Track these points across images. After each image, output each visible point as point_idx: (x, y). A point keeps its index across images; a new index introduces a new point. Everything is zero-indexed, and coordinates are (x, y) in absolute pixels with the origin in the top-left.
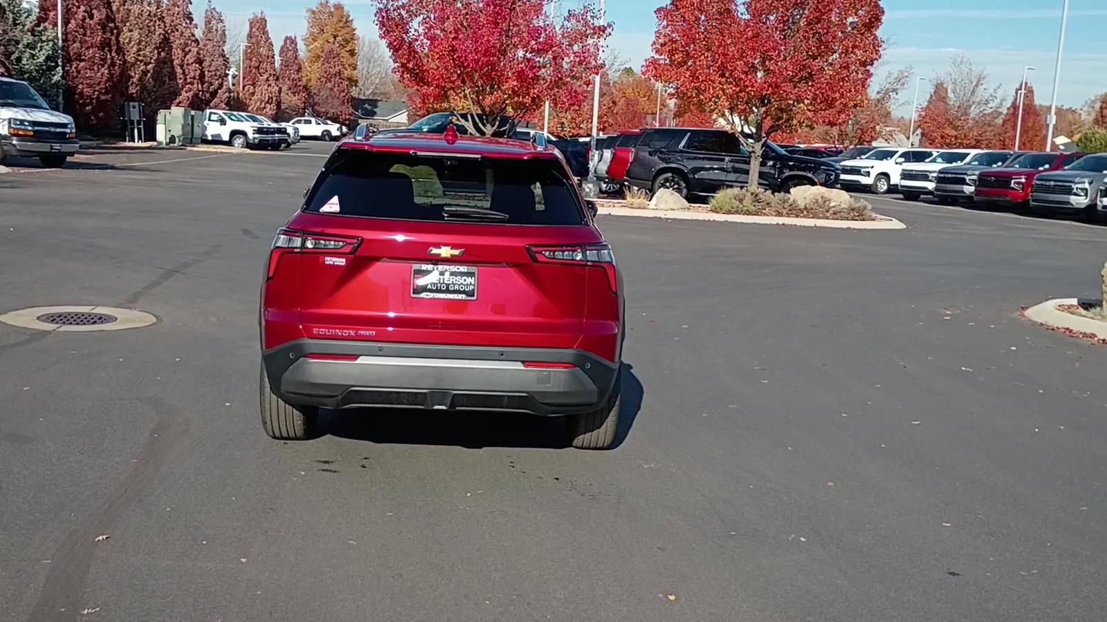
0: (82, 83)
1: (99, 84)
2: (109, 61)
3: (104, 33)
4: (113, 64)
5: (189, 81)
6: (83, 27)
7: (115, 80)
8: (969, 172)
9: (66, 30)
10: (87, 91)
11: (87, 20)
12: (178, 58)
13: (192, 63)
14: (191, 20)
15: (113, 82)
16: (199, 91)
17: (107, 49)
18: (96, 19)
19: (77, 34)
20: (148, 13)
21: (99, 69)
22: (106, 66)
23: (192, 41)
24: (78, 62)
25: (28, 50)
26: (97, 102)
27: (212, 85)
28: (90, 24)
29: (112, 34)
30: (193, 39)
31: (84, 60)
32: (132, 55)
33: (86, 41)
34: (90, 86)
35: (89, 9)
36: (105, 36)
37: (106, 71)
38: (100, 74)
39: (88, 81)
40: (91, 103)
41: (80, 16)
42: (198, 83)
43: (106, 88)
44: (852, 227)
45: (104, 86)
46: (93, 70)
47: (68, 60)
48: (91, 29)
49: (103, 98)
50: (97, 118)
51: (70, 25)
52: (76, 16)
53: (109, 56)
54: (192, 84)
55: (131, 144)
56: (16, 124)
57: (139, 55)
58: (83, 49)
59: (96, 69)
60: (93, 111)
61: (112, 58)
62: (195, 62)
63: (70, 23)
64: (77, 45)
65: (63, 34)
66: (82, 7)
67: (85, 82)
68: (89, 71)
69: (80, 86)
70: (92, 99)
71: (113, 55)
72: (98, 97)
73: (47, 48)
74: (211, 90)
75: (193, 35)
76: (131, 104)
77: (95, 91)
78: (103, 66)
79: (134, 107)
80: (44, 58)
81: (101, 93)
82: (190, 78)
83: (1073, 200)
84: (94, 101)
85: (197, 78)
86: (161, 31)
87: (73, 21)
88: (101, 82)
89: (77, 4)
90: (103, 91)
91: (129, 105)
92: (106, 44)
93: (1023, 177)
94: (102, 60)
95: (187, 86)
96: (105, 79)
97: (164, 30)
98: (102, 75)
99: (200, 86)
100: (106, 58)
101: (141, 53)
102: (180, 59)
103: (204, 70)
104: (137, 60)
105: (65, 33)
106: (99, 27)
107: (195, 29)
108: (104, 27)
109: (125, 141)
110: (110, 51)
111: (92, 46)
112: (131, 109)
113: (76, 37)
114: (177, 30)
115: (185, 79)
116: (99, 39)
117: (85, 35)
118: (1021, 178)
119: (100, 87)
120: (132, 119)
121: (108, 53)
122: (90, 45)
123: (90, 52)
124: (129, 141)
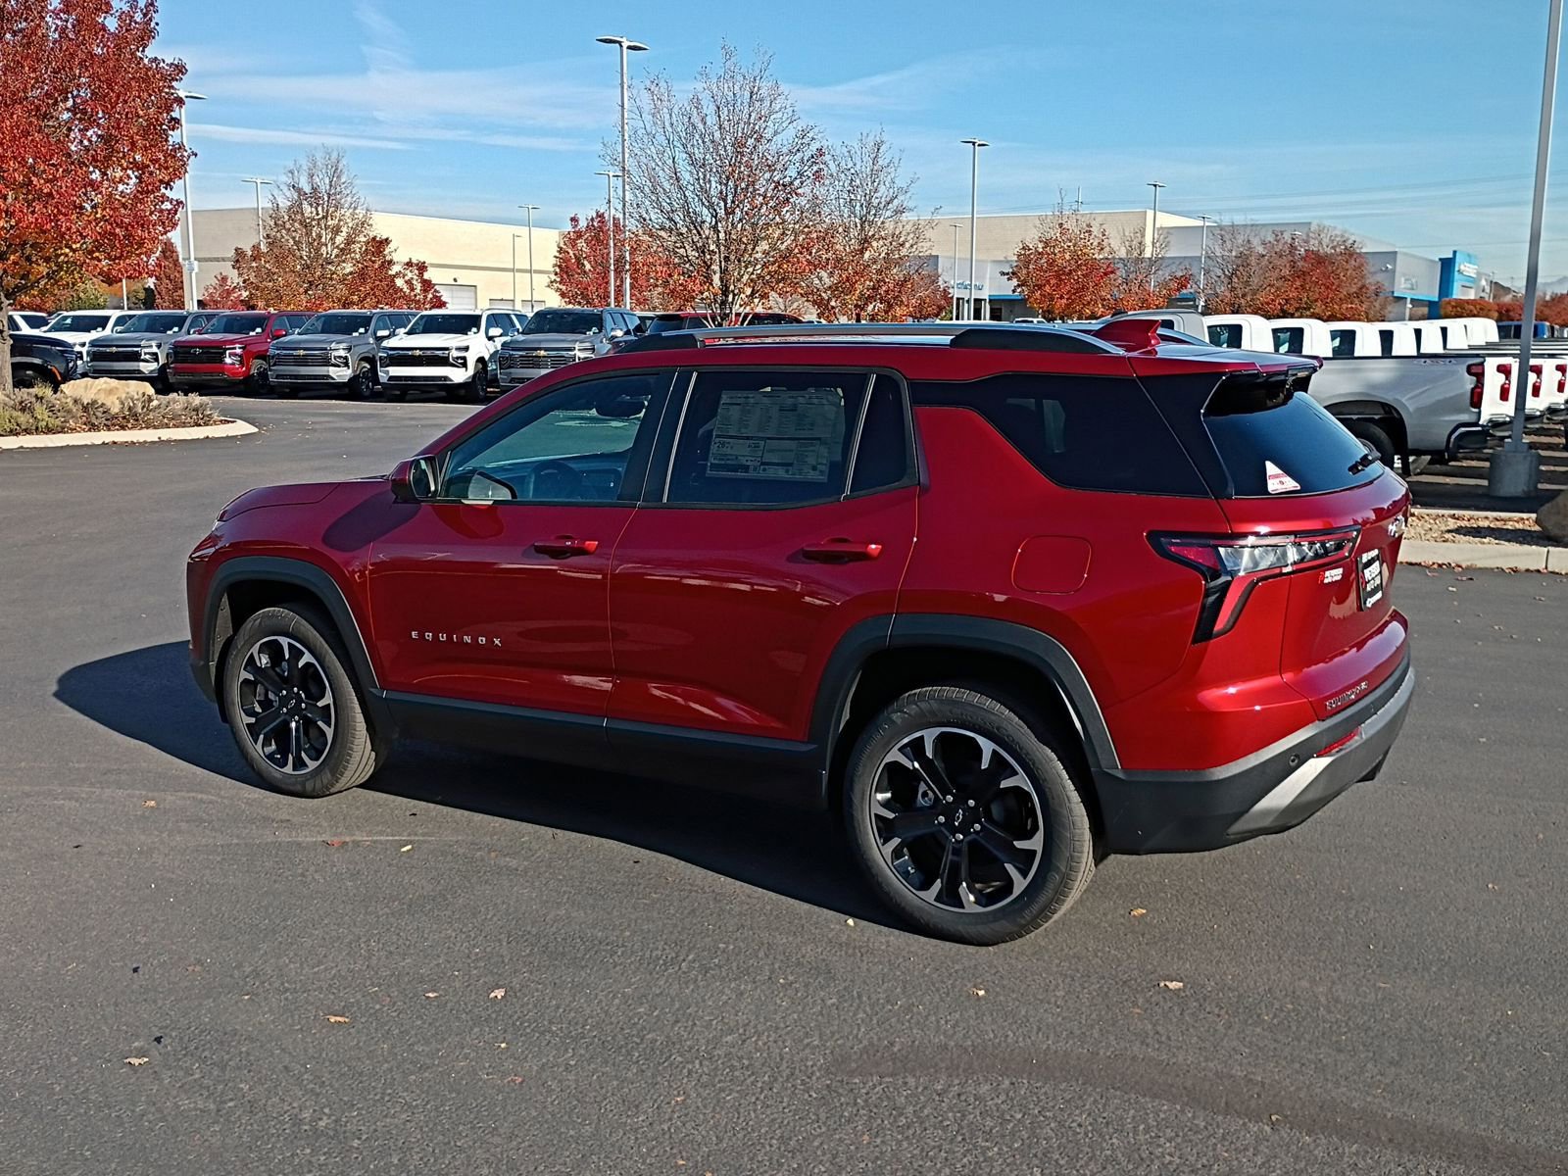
8: (143, 343)
44: (149, 440)
83: (333, 371)
93: (238, 346)
118: (235, 348)
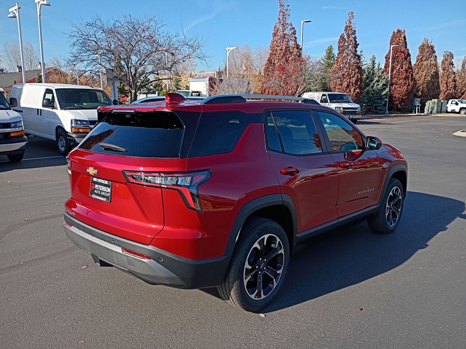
0: (396, 93)
1: (402, 93)
2: (407, 84)
3: (407, 74)
4: (409, 85)
5: (449, 89)
6: (399, 72)
7: (409, 91)
9: (392, 74)
10: (398, 96)
11: (401, 70)
12: (445, 80)
13: (451, 82)
14: (453, 65)
15: (408, 91)
16: (453, 93)
17: (407, 79)
18: (404, 69)
19: (396, 75)
20: (430, 64)
21: (403, 87)
22: (406, 86)
23: (452, 73)
24: (395, 85)
25: (376, 83)
26: (401, 100)
27: (462, 90)
28: (401, 71)
29: (410, 73)
30: (453, 72)
31: (398, 84)
32: (422, 81)
33: (399, 78)
34: (399, 94)
35: (401, 66)
36: (406, 75)
37: (406, 88)
38: (403, 89)
39: (399, 92)
40: (399, 100)
41: (398, 68)
42: (453, 90)
43: (405, 94)
45: (404, 93)
46: (401, 88)
47: (392, 85)
48: (402, 72)
49: (404, 98)
50: (401, 105)
51: (394, 72)
52: (396, 68)
53: (407, 82)
54: (450, 90)
55: (415, 114)
56: (338, 109)
57: (425, 81)
58: (398, 80)
59: (402, 87)
60: (400, 103)
61: (409, 83)
62: (453, 81)
63: (394, 71)
64: (396, 79)
65: (391, 76)
66: (399, 65)
67: (397, 92)
68: (399, 88)
69: (395, 94)
70: (399, 99)
71: (409, 81)
72: (402, 97)
73: (384, 81)
74: (462, 92)
75: (453, 71)
76: (416, 99)
77: (401, 95)
78: (405, 86)
79: (417, 100)
80: (382, 85)
81: (403, 96)
82: (450, 88)
84: (400, 99)
85: (453, 87)
86: (435, 70)
87: (395, 71)
88: (403, 92)
89: (397, 64)
90: (404, 95)
91: (415, 99)
92: (407, 77)
94: (405, 84)
95: (448, 91)
96: (405, 90)
97: (436, 70)
98: (404, 89)
99: (454, 90)
100: (406, 83)
101: (426, 80)
102: (446, 81)
103: (456, 84)
104: (424, 82)
105: (391, 75)
106: (405, 72)
107: (454, 68)
108: (407, 71)
109: (412, 113)
110: (408, 80)
111: (401, 79)
112: (416, 101)
113: (396, 76)
114: (446, 70)
115: (448, 88)
116: (404, 76)
117: (399, 75)
119: (403, 94)
120: (416, 105)
121: (408, 81)
122: (400, 78)
123: (400, 81)
124: (414, 113)
